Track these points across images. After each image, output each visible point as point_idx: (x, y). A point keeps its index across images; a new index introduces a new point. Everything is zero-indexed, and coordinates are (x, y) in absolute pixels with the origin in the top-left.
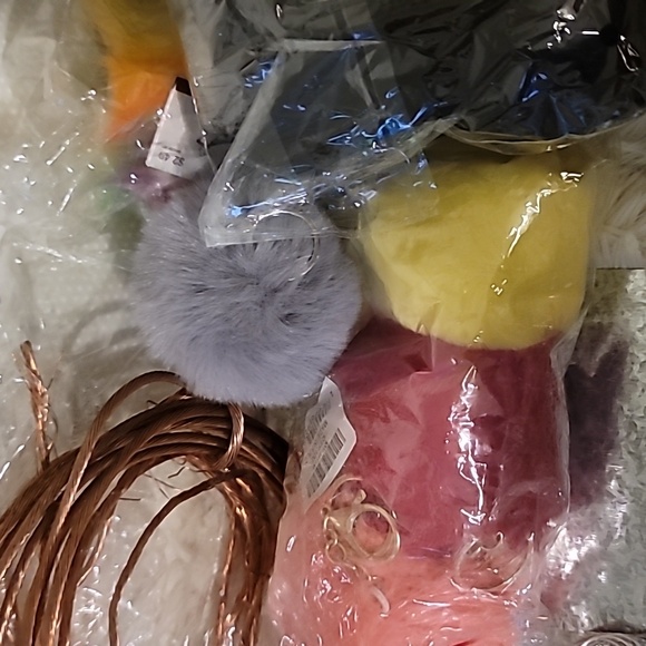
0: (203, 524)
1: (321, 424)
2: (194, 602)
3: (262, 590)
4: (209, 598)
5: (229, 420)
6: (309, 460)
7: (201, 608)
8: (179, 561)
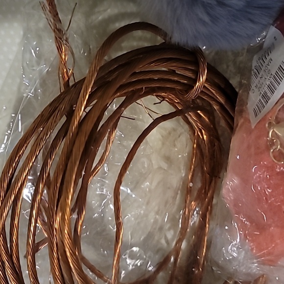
0: (175, 146)
1: (266, 62)
2: (170, 194)
3: (215, 187)
4: (179, 192)
5: (196, 63)
6: (256, 90)
7: (174, 198)
8: (160, 168)
